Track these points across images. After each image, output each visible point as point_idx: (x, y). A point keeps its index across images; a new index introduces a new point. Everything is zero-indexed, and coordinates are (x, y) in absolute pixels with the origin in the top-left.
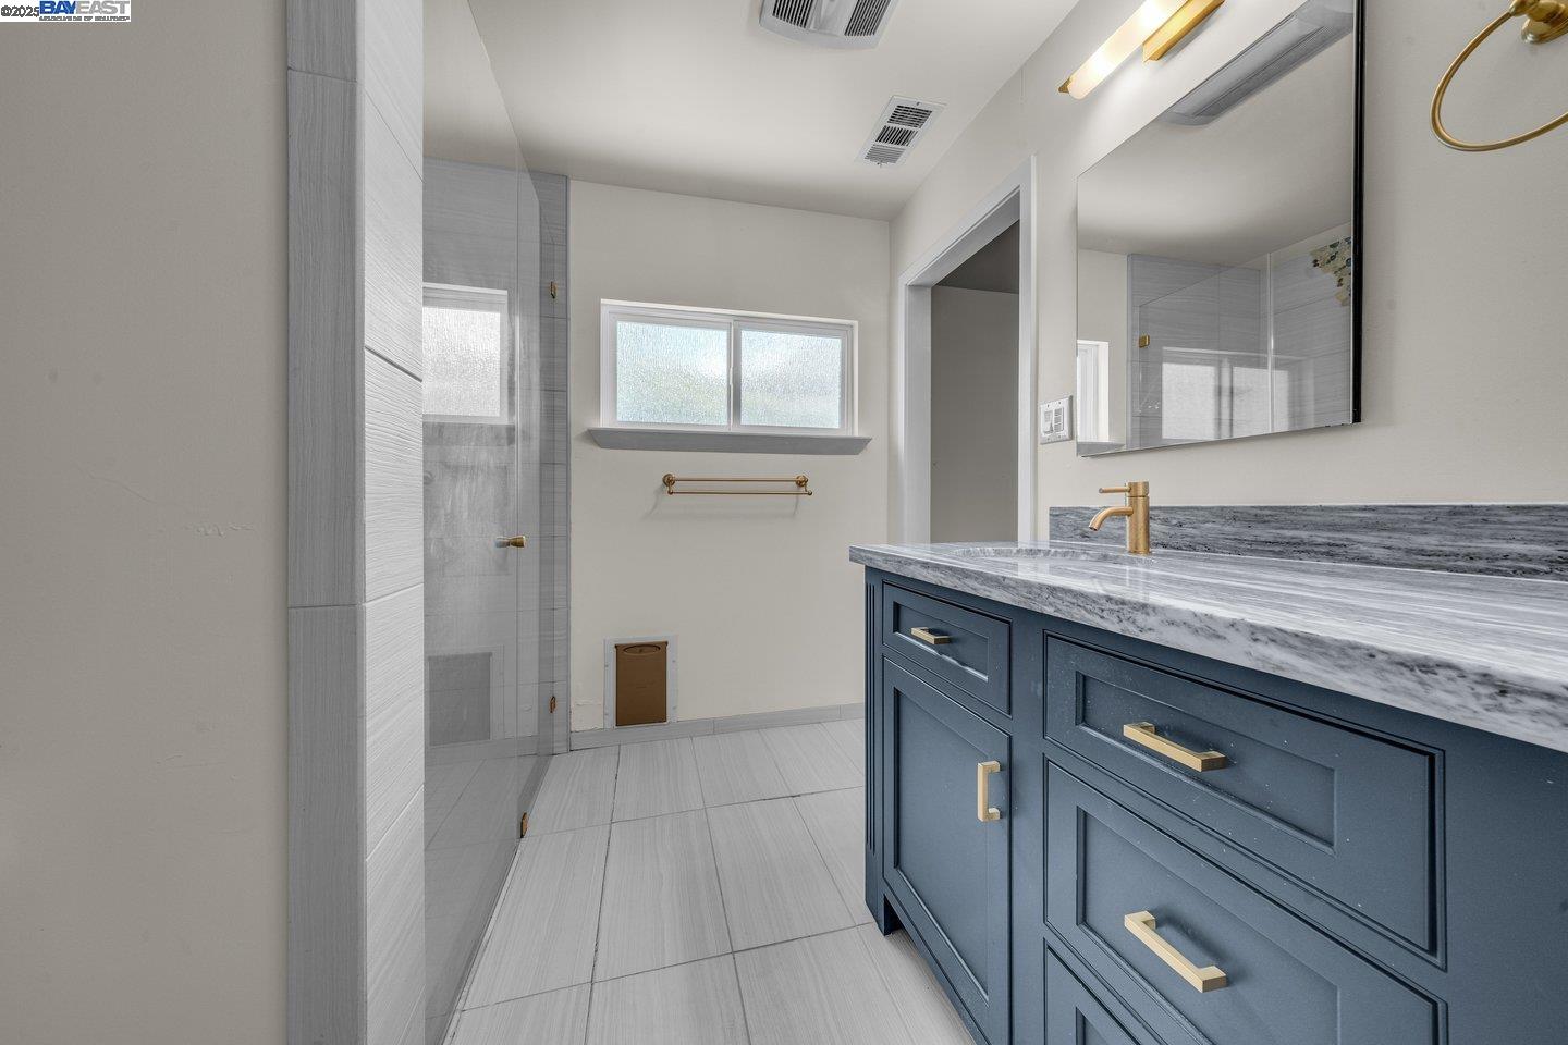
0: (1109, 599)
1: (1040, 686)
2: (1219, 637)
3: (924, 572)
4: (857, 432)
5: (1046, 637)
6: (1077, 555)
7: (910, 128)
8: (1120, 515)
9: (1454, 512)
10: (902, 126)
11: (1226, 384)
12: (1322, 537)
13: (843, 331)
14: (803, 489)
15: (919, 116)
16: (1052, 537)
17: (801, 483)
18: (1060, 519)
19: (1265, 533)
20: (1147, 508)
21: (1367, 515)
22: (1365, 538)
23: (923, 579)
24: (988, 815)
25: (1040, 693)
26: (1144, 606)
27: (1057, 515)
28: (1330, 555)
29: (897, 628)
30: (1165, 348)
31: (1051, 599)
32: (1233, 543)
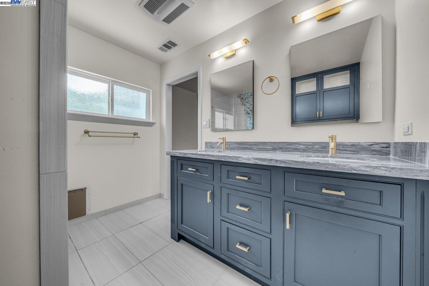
0: (234, 157)
1: (220, 174)
2: (250, 160)
3: (192, 156)
4: (151, 121)
5: (221, 165)
6: (214, 151)
7: (171, 46)
8: (221, 143)
9: (263, 143)
10: (169, 45)
11: (225, 117)
12: (249, 147)
13: (147, 92)
14: (136, 136)
15: (174, 45)
16: (205, 148)
17: (135, 134)
18: (207, 144)
19: (242, 146)
20: (226, 142)
21: (254, 143)
22: (254, 147)
23: (192, 157)
24: (209, 201)
25: (220, 175)
26: (240, 157)
27: (207, 143)
28: (250, 149)
29: (182, 169)
30: (216, 109)
31: (224, 158)
32: (238, 148)
